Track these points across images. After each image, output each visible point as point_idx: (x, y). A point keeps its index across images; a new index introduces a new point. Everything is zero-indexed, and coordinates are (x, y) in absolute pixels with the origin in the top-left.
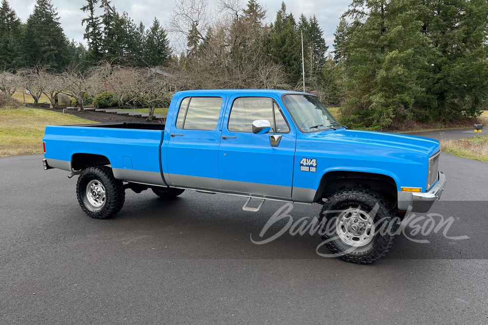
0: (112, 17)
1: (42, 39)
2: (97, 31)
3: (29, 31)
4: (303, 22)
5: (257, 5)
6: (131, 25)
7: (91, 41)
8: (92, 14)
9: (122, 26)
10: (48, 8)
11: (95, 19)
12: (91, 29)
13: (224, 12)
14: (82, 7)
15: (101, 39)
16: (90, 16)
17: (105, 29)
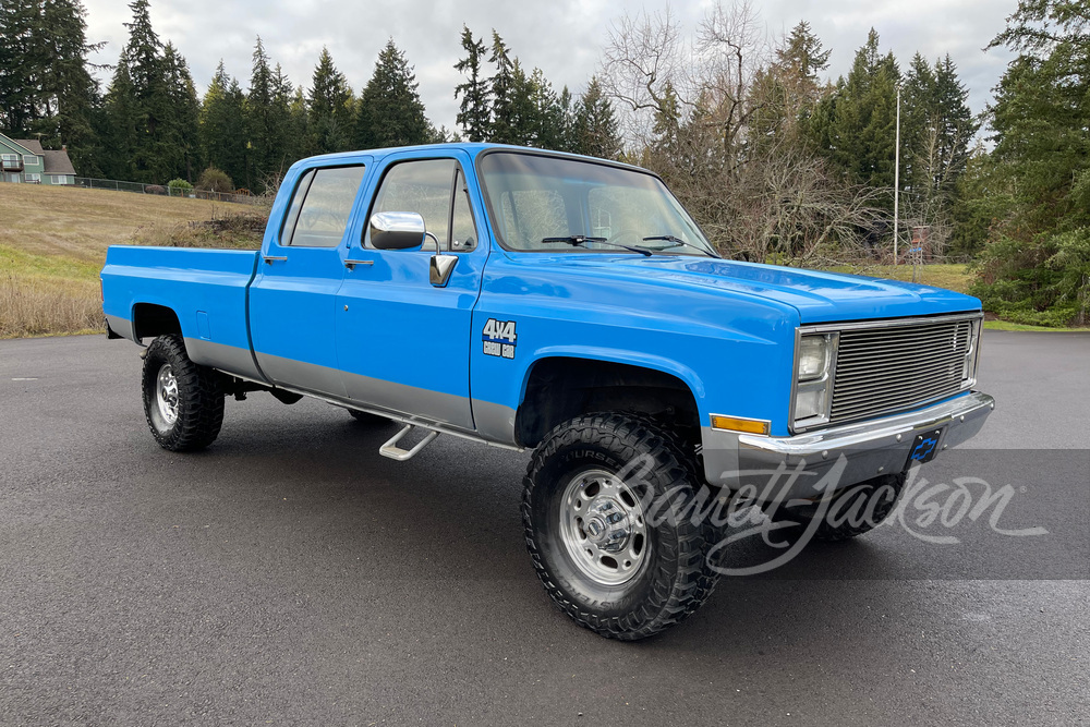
0: (509, 80)
1: (385, 126)
2: (481, 109)
3: (364, 112)
4: (919, 71)
5: (810, 40)
6: (546, 94)
7: (469, 127)
8: (475, 75)
9: (529, 97)
10: (399, 66)
11: (480, 84)
12: (471, 105)
13: (710, 50)
14: (458, 62)
15: (487, 123)
16: (471, 79)
17: (496, 102)
